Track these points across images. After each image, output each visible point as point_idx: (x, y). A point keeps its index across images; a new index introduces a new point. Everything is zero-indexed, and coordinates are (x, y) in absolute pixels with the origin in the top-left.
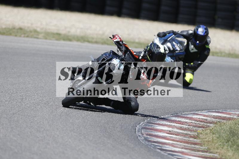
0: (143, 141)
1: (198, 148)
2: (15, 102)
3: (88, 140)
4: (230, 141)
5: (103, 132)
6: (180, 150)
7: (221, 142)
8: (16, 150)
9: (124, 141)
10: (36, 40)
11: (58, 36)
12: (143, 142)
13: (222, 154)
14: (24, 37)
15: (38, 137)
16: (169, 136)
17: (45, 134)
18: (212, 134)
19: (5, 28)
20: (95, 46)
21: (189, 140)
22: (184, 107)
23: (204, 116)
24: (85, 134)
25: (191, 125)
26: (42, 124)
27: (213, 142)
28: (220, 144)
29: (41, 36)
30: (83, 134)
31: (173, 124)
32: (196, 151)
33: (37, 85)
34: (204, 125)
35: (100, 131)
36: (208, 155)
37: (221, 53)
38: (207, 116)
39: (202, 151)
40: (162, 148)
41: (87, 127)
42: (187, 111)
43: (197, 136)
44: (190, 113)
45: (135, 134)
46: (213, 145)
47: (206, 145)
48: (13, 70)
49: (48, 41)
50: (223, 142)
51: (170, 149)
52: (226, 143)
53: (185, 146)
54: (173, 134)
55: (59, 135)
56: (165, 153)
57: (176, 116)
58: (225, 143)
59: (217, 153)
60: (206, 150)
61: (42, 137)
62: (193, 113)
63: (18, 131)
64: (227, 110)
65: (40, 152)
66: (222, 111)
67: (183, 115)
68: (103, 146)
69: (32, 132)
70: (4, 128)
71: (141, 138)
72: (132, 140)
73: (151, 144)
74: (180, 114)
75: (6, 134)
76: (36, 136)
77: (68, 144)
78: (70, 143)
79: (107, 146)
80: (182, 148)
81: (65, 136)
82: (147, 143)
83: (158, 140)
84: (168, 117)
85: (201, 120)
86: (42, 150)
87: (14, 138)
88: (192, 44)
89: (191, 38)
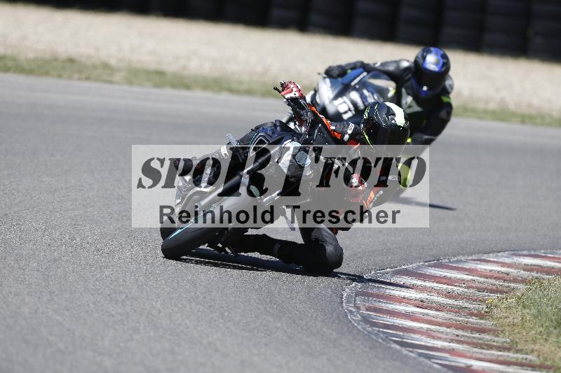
0: (359, 324)
1: (488, 340)
2: (58, 234)
3: (229, 321)
5: (264, 303)
6: (446, 344)
7: (542, 326)
8: (61, 346)
9: (314, 325)
10: (106, 86)
11: (159, 78)
12: (359, 327)
13: (545, 355)
14: (80, 79)
15: (113, 316)
16: (421, 313)
17: (128, 308)
18: (520, 307)
19: (35, 60)
20: (246, 100)
21: (467, 323)
22: (455, 244)
23: (503, 265)
24: (222, 307)
25: (472, 287)
26: (122, 283)
27: (523, 326)
28: (541, 332)
29: (118, 77)
30: (217, 306)
31: (428, 284)
32: (483, 348)
33: (109, 192)
34: (502, 286)
35: (258, 301)
36: (513, 358)
37: (542, 117)
38: (509, 266)
39: (499, 348)
40: (405, 340)
41: (228, 292)
42: (463, 255)
43: (487, 312)
44: (470, 258)
45: (341, 309)
46: (524, 334)
47: (507, 334)
48: (53, 158)
49: (135, 89)
50: (547, 326)
51: (423, 343)
52: (555, 328)
53: (457, 336)
54: (431, 308)
55: (162, 309)
56: (411, 352)
57: (435, 266)
58: (551, 329)
59: (532, 351)
60: (507, 345)
61: (121, 315)
62: (475, 258)
63: (66, 301)
64: (555, 251)
65: (118, 350)
66: (544, 253)
67: (452, 263)
68: (264, 337)
69: (99, 302)
70: (33, 294)
71: (355, 316)
72: (333, 322)
73: (379, 331)
74: (447, 261)
75: (38, 308)
76: (107, 312)
77: (182, 332)
78: (188, 328)
79: (275, 336)
80: (451, 339)
81: (177, 312)
82: (370, 329)
83: (394, 321)
84: (419, 267)
85: (497, 275)
86: (122, 344)
87: (57, 317)
88: (408, 94)
89: (407, 78)
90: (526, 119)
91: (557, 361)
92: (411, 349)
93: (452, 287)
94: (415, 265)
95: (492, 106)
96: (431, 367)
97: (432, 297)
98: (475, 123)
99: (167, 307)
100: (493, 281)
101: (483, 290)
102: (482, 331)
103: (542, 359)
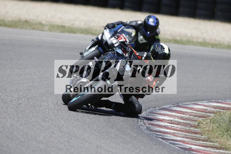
0: (145, 130)
1: (198, 137)
2: (21, 93)
3: (92, 129)
4: (229, 130)
5: (106, 122)
6: (181, 139)
8: (23, 139)
9: (127, 131)
11: (63, 29)
12: (145, 132)
13: (222, 143)
14: (30, 29)
15: (44, 127)
16: (171, 126)
17: (50, 124)
18: (212, 123)
21: (190, 130)
22: (185, 97)
23: (205, 106)
24: (89, 123)
25: (192, 115)
27: (213, 131)
28: (220, 134)
29: (46, 28)
30: (87, 123)
31: (174, 114)
32: (196, 140)
34: (204, 115)
36: (209, 144)
38: (207, 106)
39: (203, 140)
42: (188, 102)
43: (198, 125)
44: (191, 103)
45: (138, 124)
46: (213, 134)
47: (206, 134)
48: (19, 62)
50: (222, 131)
51: (172, 138)
53: (186, 135)
54: (175, 124)
55: (64, 124)
56: (166, 142)
57: (176, 106)
58: (225, 132)
59: (217, 142)
60: (206, 139)
61: (47, 127)
62: (193, 103)
63: (25, 121)
64: (226, 100)
65: (46, 141)
66: (222, 101)
67: (184, 105)
68: (106, 136)
69: (38, 121)
70: (11, 118)
71: (144, 127)
72: (135, 130)
73: (154, 133)
74: (181, 104)
75: (13, 124)
76: (41, 125)
77: (72, 134)
78: (75, 132)
79: (111, 135)
80: (183, 137)
81: (70, 126)
82: (150, 132)
83: (159, 129)
84: (170, 107)
85: (202, 110)
86: (48, 139)
87: (21, 127)
88: (141, 35)
89: (141, 28)
90: (214, 45)
91: (227, 146)
92: (166, 141)
93: (184, 115)
94: (168, 106)
95: (200, 40)
96: (175, 148)
97: (175, 119)
98: (193, 47)
99: (66, 123)
100: (200, 113)
101: (196, 116)
102: (196, 133)
103: (221, 145)
